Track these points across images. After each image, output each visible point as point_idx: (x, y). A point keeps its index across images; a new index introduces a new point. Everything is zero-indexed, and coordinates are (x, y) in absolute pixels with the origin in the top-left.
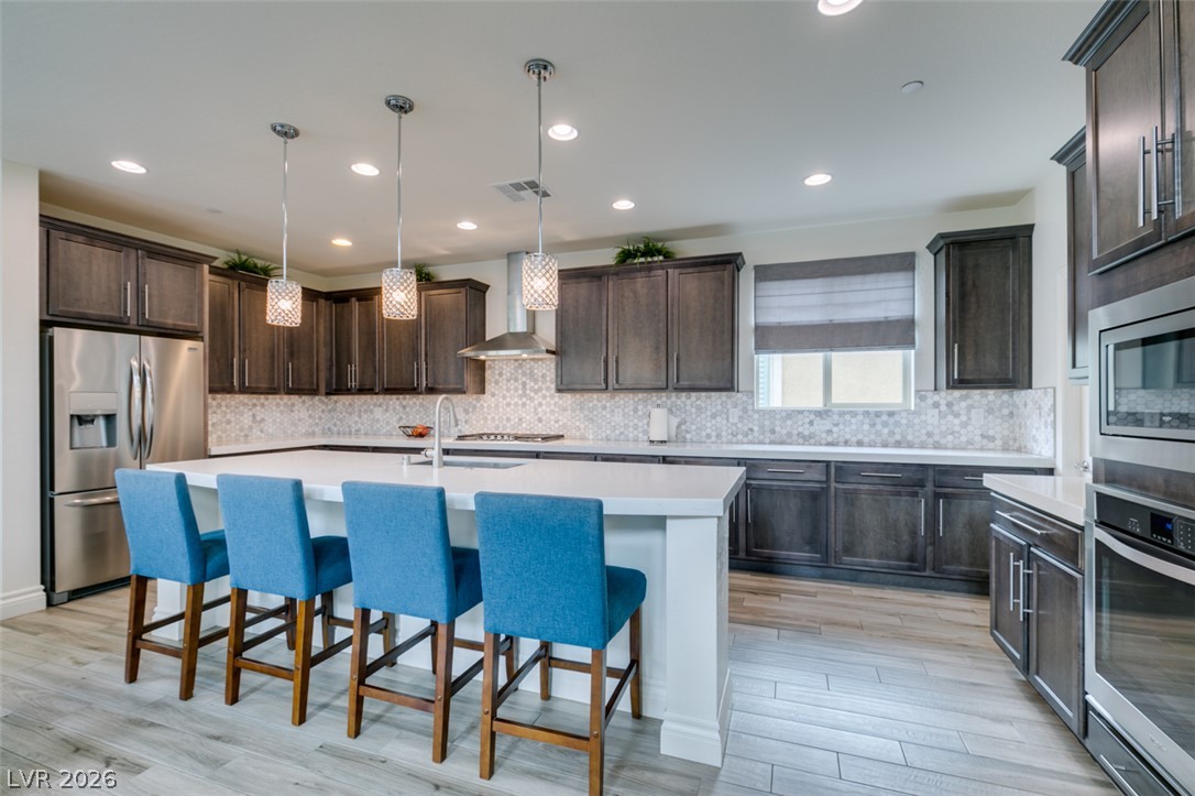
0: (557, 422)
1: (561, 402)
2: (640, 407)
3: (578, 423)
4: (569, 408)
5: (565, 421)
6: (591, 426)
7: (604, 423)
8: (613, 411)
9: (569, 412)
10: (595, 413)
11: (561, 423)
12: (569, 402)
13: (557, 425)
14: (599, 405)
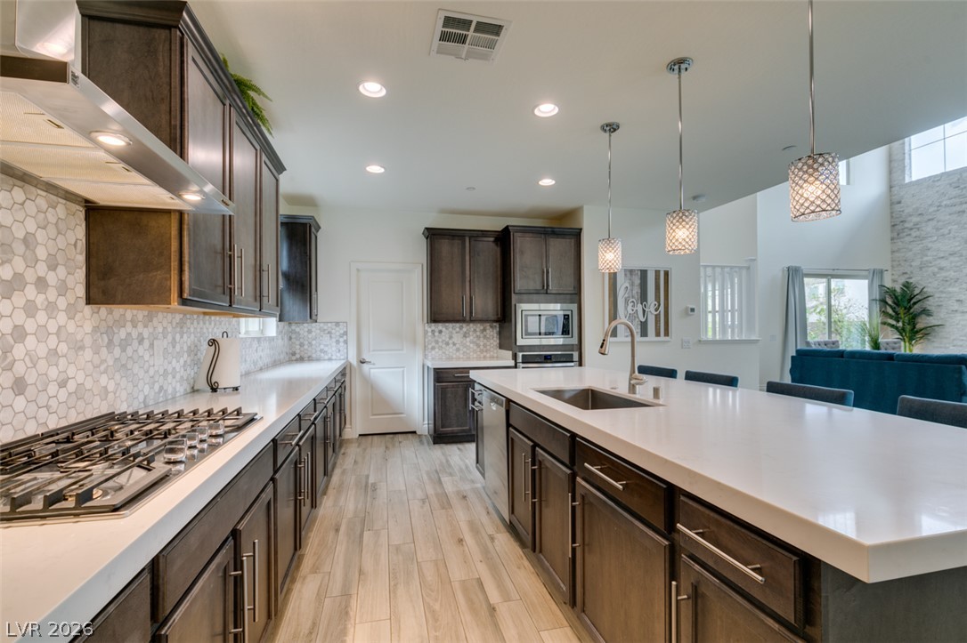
0: (62, 384)
1: (71, 327)
2: (178, 336)
3: (104, 380)
4: (88, 341)
5: (80, 377)
6: (124, 383)
7: (141, 374)
8: (152, 345)
9: (88, 354)
10: (129, 350)
11: (71, 386)
12: (88, 327)
13: (63, 394)
14: (135, 334)
